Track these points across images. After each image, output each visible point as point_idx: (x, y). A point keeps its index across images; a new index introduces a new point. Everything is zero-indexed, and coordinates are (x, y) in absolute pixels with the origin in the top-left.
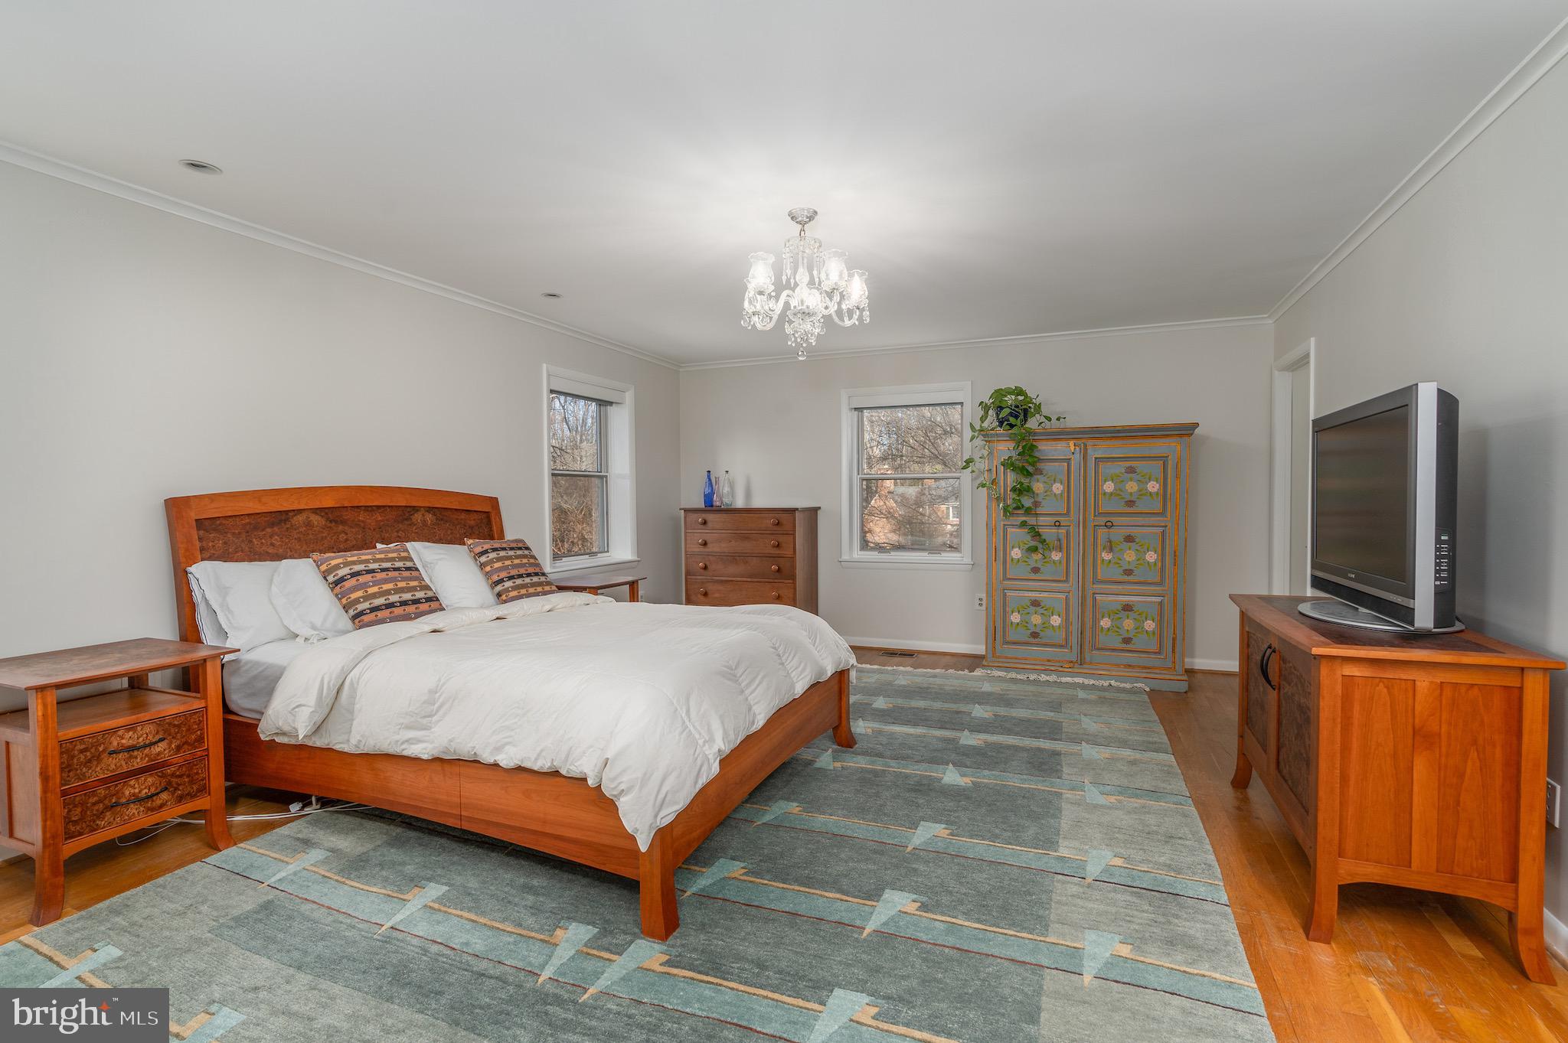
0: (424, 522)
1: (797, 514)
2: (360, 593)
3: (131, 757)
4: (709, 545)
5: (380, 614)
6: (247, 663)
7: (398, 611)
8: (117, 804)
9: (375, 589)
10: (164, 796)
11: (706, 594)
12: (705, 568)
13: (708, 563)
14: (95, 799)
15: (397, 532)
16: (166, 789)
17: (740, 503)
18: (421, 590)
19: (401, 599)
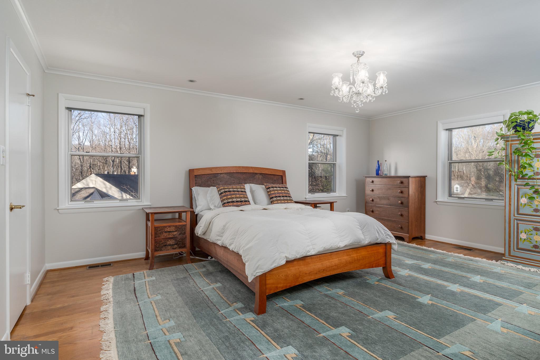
0: (259, 178)
1: (410, 179)
2: (225, 198)
3: (169, 234)
4: (375, 191)
5: (230, 204)
6: (200, 214)
7: (235, 204)
8: (165, 245)
9: (230, 197)
10: (176, 246)
11: (373, 211)
12: (373, 200)
13: (374, 199)
14: (162, 243)
15: (250, 181)
16: (177, 244)
17: (393, 174)
18: (243, 198)
19: (237, 200)
